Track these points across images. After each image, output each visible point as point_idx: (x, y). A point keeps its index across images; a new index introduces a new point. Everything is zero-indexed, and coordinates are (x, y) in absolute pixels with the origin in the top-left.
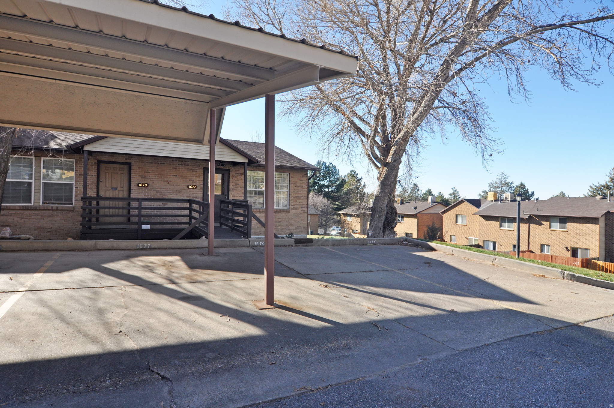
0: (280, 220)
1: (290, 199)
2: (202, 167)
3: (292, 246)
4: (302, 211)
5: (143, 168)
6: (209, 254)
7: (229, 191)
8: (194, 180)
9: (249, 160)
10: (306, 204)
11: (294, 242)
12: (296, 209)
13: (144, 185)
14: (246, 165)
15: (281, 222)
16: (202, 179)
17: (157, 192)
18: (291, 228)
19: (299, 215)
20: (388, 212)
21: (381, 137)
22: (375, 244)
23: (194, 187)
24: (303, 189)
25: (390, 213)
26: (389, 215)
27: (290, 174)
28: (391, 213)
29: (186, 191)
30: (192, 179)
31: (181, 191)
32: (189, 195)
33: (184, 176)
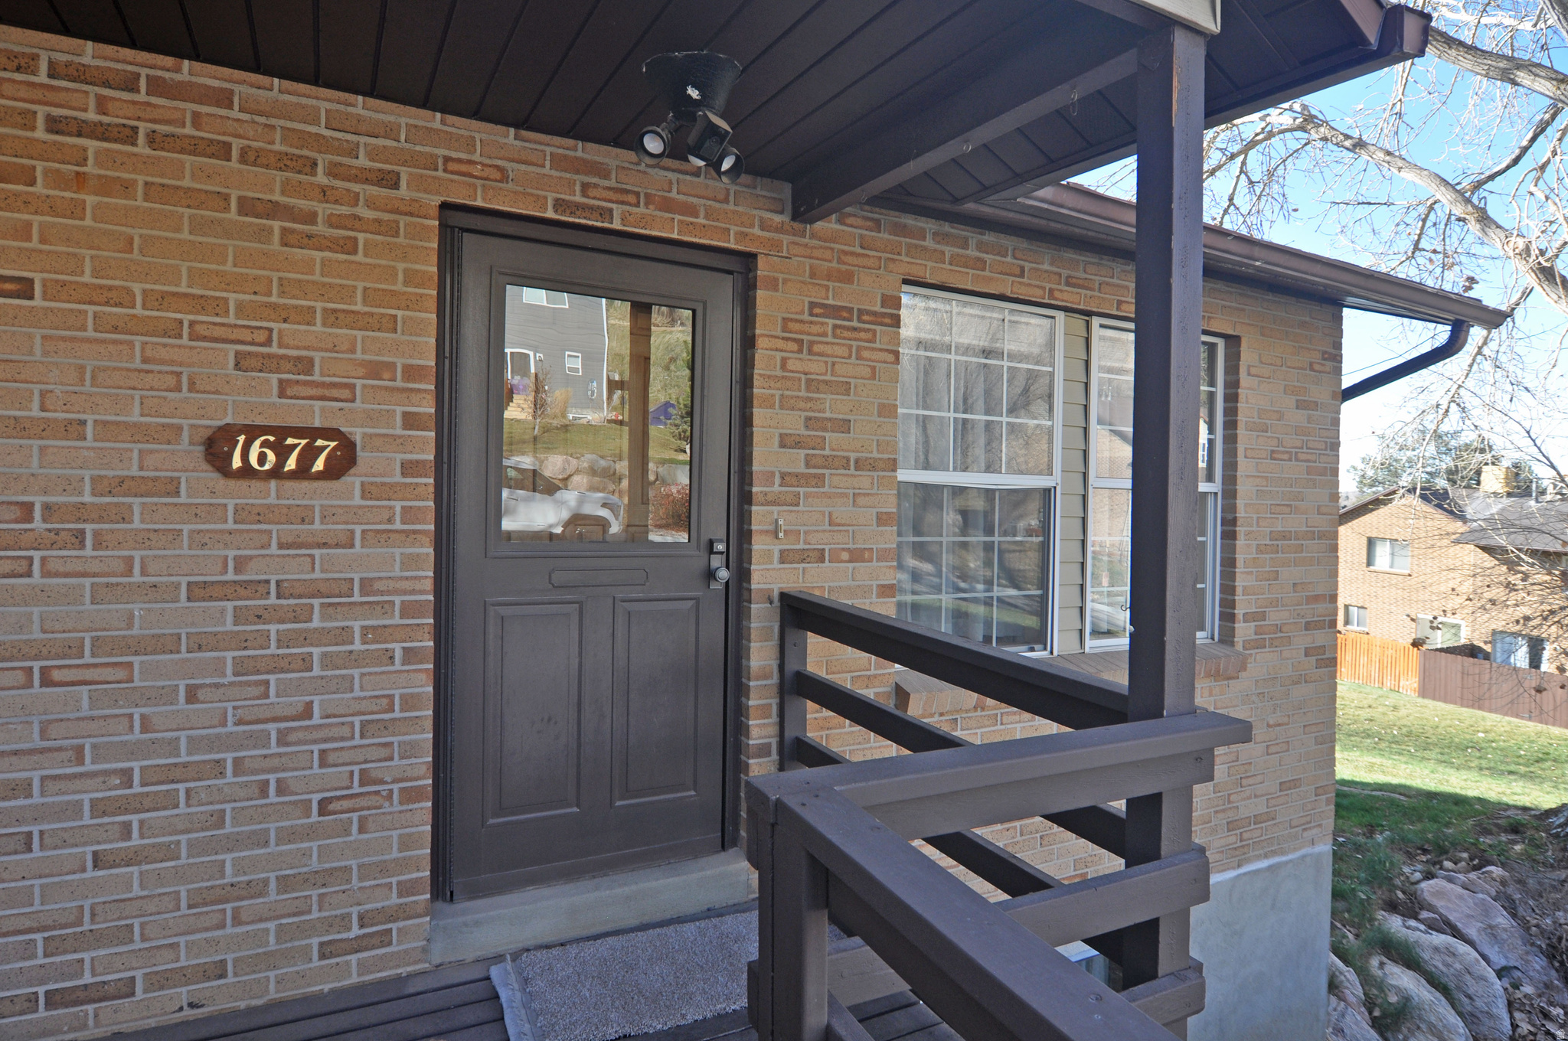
2: (420, 196)
7: (746, 498)
8: (305, 365)
12: (1272, 643)
16: (421, 348)
23: (309, 454)
27: (1232, 341)
29: (195, 513)
30: (274, 349)
31: (102, 515)
32: (240, 564)
33: (162, 300)
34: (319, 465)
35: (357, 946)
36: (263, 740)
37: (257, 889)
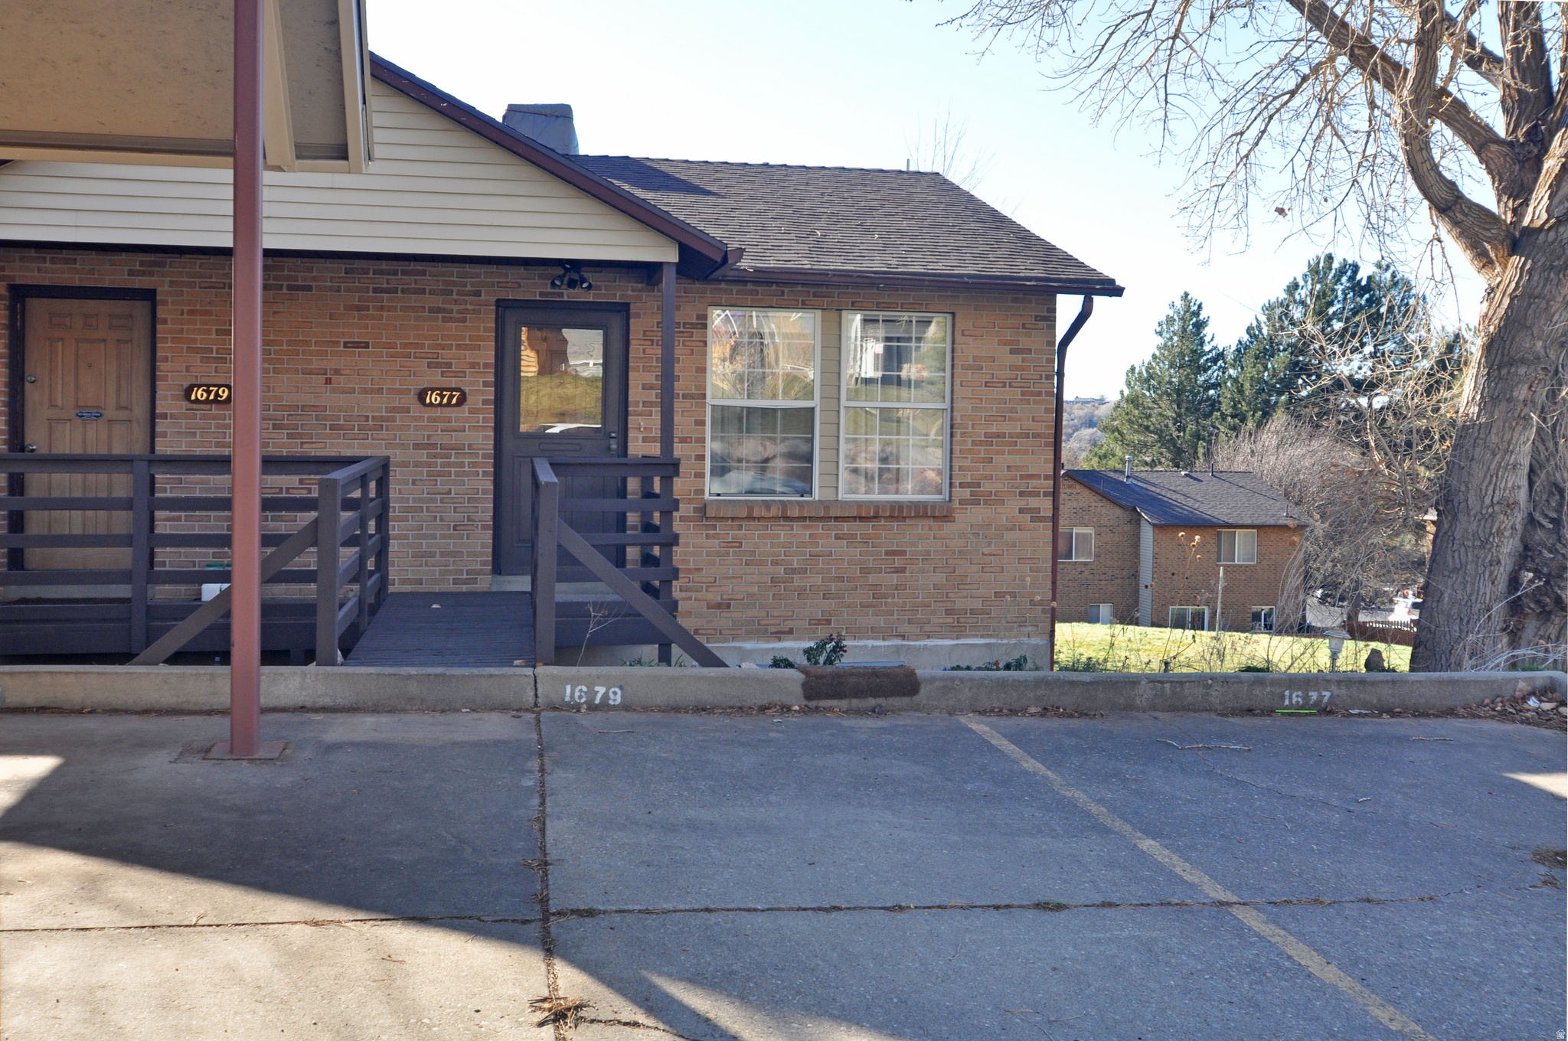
0: (898, 562)
1: (956, 448)
2: (489, 297)
3: (786, 709)
4: (1021, 511)
5: (208, 313)
6: (241, 747)
7: (626, 413)
8: (449, 365)
9: (684, 249)
10: (1046, 477)
11: (798, 690)
12: (986, 502)
13: (217, 395)
14: (669, 277)
15: (902, 570)
16: (490, 356)
17: (275, 427)
18: (959, 604)
19: (1009, 536)
20: (1537, 516)
21: (1507, 86)
22: (1325, 711)
23: (451, 397)
24: (1032, 394)
25: (1545, 522)
26: (1540, 535)
27: (953, 314)
28: (1552, 521)
29: (416, 419)
30: (440, 360)
31: (388, 420)
32: (429, 437)
33: (405, 345)
34: (454, 401)
35: (466, 582)
36: (434, 501)
37: (432, 555)
